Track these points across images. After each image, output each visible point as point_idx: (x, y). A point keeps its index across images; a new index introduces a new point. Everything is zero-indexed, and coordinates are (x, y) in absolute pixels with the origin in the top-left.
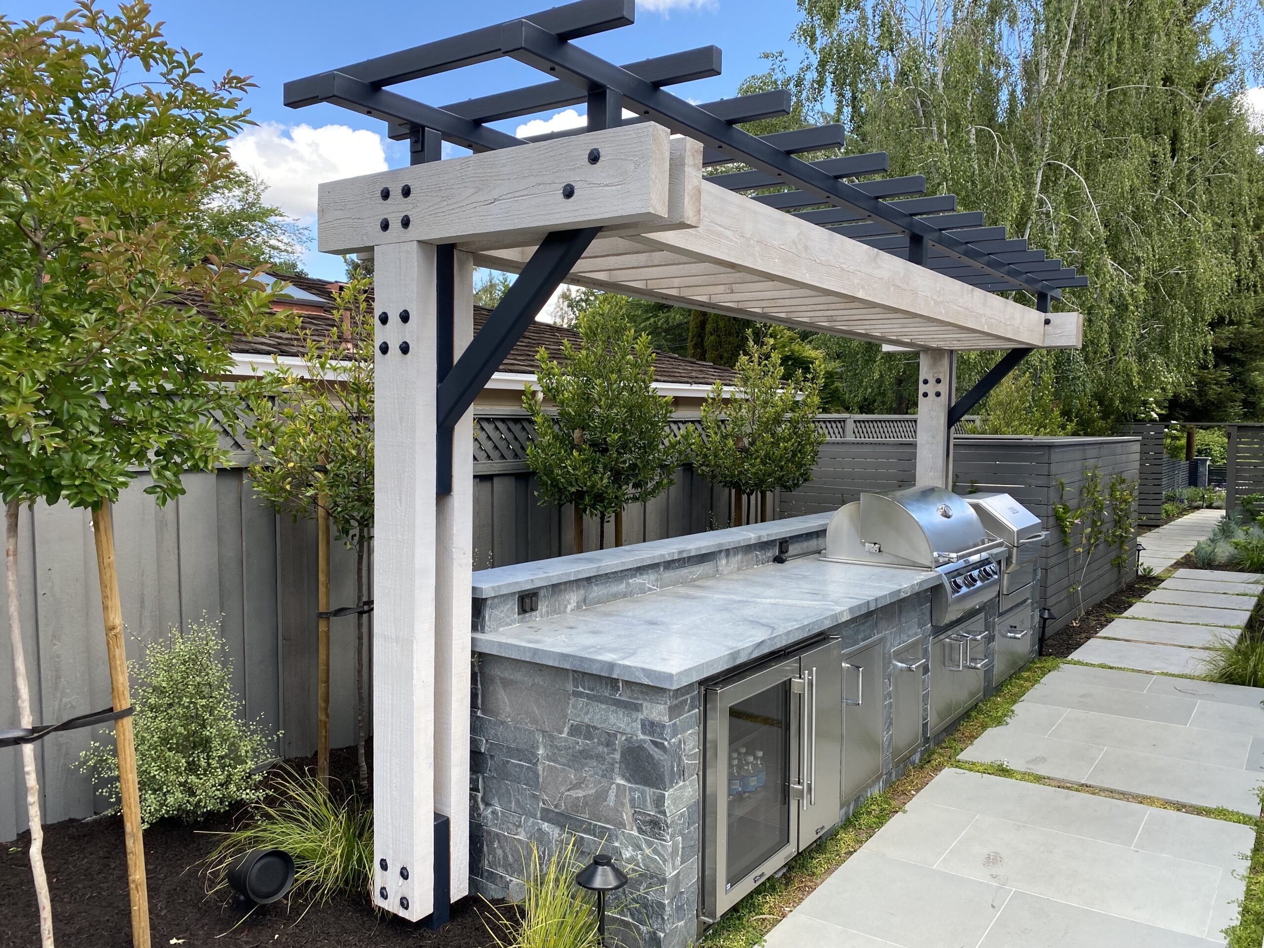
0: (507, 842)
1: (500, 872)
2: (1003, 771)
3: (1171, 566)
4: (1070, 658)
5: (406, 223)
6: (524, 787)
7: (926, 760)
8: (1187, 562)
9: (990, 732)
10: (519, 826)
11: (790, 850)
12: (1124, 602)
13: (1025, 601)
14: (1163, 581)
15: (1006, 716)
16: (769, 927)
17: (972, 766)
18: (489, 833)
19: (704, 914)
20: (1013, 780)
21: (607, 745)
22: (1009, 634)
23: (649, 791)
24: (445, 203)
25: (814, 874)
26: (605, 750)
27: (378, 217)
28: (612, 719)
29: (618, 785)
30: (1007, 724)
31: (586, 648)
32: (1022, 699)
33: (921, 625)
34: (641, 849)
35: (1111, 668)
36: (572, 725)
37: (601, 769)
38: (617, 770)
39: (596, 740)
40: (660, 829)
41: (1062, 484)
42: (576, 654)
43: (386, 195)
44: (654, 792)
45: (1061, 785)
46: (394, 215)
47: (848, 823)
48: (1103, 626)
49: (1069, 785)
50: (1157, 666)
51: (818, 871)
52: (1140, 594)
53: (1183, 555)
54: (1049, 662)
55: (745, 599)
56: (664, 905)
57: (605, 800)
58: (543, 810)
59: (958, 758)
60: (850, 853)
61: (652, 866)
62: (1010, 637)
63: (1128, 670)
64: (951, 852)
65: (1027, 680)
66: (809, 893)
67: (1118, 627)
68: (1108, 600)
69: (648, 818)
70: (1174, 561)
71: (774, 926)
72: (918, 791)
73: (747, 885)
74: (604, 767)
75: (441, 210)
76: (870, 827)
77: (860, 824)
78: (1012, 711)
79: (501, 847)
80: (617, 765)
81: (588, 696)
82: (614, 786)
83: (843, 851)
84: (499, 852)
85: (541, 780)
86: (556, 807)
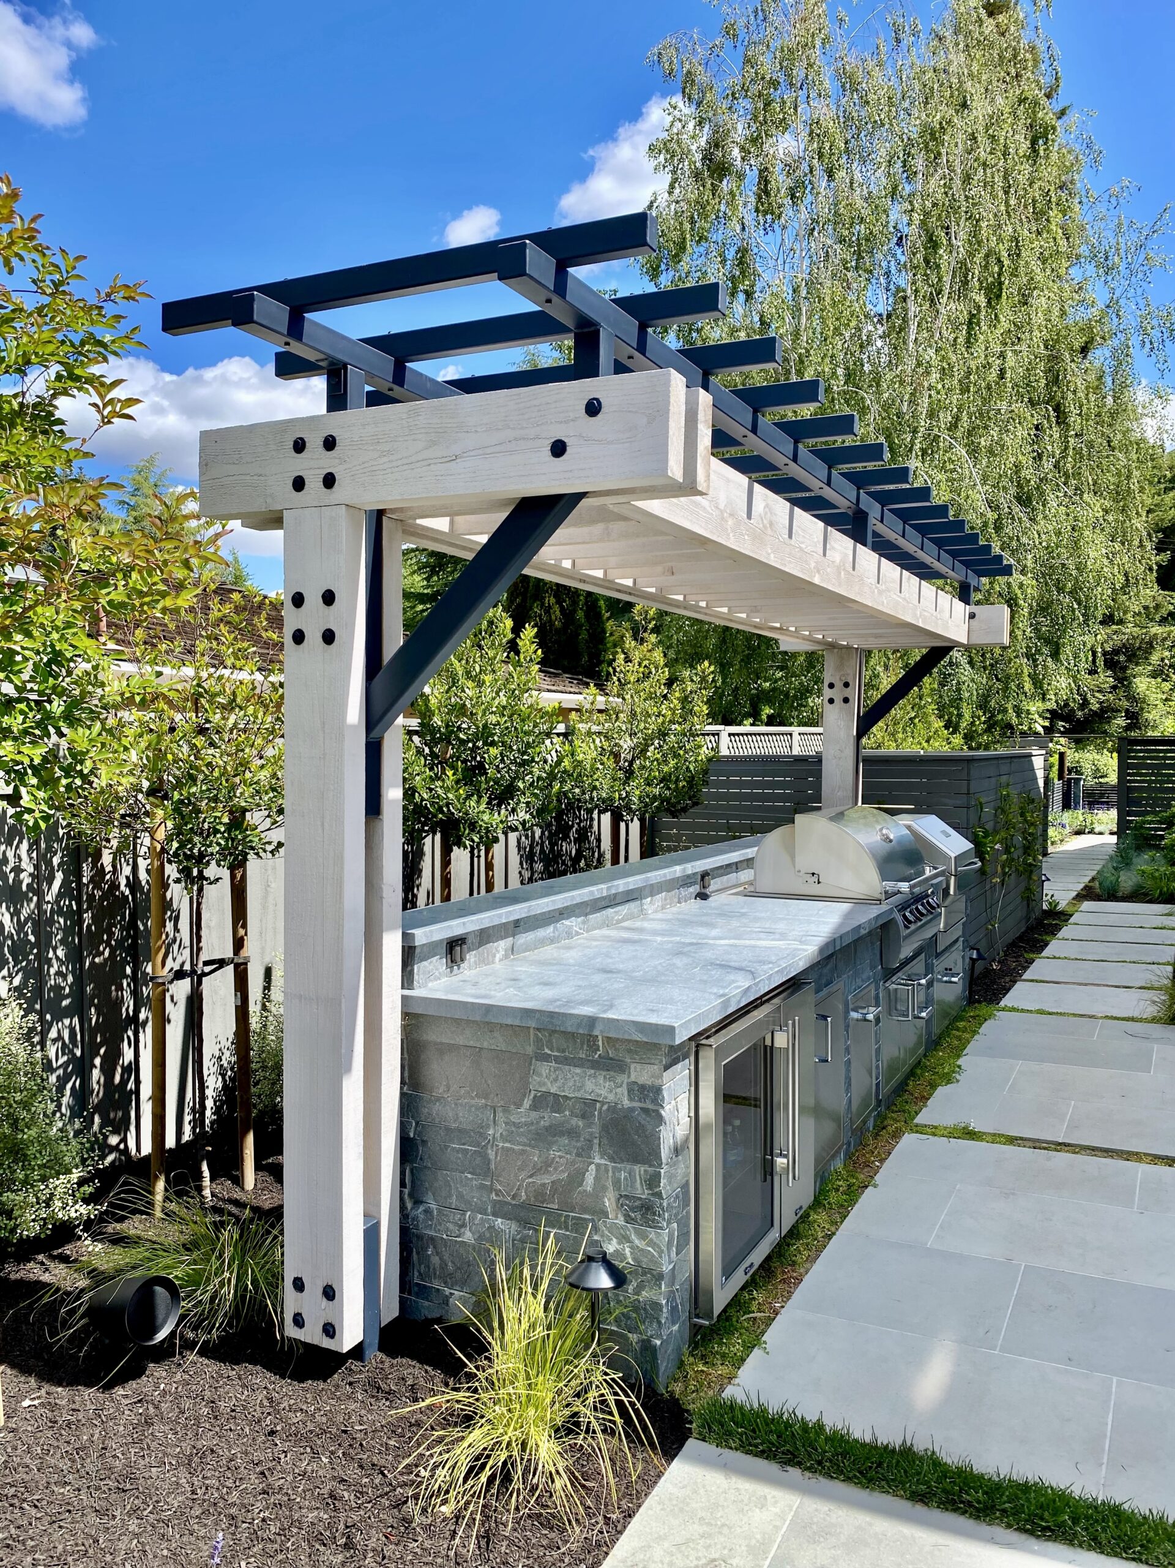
0: (446, 1246)
1: (436, 1284)
2: (970, 1134)
3: (1074, 899)
4: (1002, 1004)
5: (329, 481)
6: (469, 1176)
7: (880, 1127)
8: (1088, 894)
9: (941, 1091)
10: (463, 1226)
11: (774, 1236)
12: (1039, 941)
13: (957, 941)
14: (1071, 916)
15: (954, 1072)
16: (762, 1327)
17: (933, 1131)
18: (420, 1237)
19: (697, 1316)
20: (984, 1143)
21: (583, 1116)
22: (945, 979)
23: (639, 1169)
24: (385, 459)
25: (794, 1263)
26: (580, 1123)
27: (289, 474)
28: (589, 1085)
29: (598, 1166)
30: (958, 1081)
31: (552, 1001)
32: (965, 1052)
33: (873, 967)
34: (629, 1241)
35: (1050, 1014)
36: (535, 1096)
37: (575, 1147)
38: (596, 1147)
39: (567, 1113)
40: (654, 1214)
41: (981, 803)
42: (544, 1008)
43: (299, 446)
44: (645, 1171)
45: (1036, 1144)
46: (312, 472)
47: (817, 1203)
48: (1025, 968)
49: (1045, 1145)
50: (1098, 1009)
51: (798, 1259)
52: (1054, 930)
53: (1082, 886)
54: (983, 1009)
55: (694, 941)
56: (661, 1305)
57: (581, 1185)
58: (495, 1202)
59: (915, 1121)
60: (829, 1237)
61: (645, 1260)
62: (946, 982)
63: (1069, 1014)
64: (941, 1227)
65: (965, 1030)
66: (797, 1285)
67: (1039, 967)
68: (1020, 938)
69: (638, 1203)
70: (1075, 893)
71: (768, 1325)
72: (882, 1161)
73: (740, 1278)
74: (579, 1144)
75: (381, 467)
76: (842, 1206)
77: (829, 1203)
78: (959, 1067)
79: (437, 1254)
80: (596, 1141)
81: (557, 1060)
82: (593, 1167)
83: (820, 1235)
84: (435, 1260)
85: (493, 1166)
86: (514, 1198)
